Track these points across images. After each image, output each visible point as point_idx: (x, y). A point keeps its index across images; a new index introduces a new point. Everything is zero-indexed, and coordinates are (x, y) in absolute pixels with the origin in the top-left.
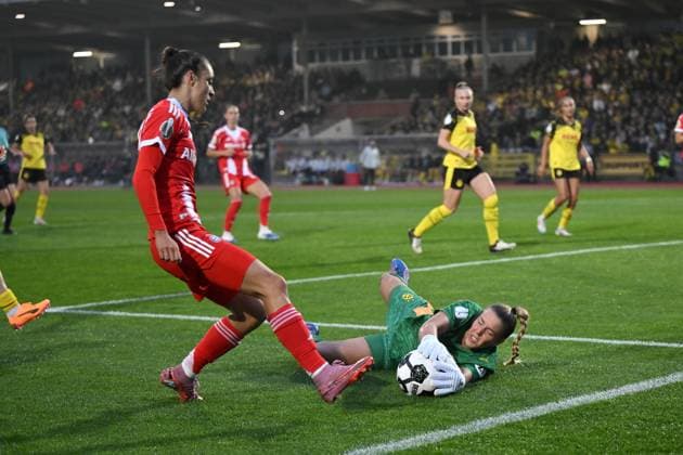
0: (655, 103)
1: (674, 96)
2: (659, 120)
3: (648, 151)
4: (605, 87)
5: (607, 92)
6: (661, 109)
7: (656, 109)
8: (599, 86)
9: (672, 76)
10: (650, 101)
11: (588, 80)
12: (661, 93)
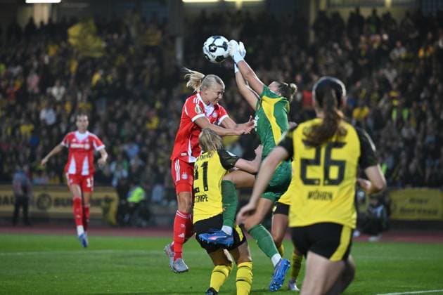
0: (126, 116)
1: (152, 106)
2: (132, 139)
3: (115, 183)
4: (56, 91)
5: (59, 98)
6: (135, 123)
7: (127, 124)
8: (49, 90)
9: (152, 78)
10: (119, 114)
11: (34, 80)
12: (136, 102)
